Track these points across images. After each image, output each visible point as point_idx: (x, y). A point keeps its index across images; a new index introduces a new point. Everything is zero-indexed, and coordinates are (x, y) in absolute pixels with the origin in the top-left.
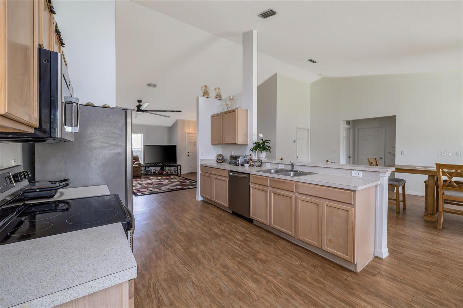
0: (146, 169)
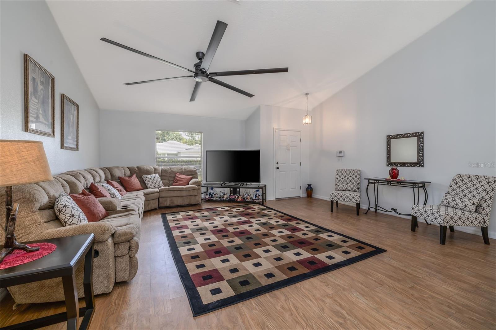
0: (207, 190)
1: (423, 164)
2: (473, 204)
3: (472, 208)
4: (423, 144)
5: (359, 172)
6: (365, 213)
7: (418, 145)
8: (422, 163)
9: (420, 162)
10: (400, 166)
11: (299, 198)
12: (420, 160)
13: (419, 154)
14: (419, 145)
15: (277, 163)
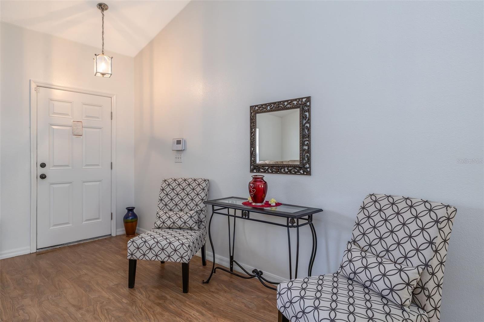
1: (310, 167)
2: (408, 284)
3: (406, 295)
4: (310, 123)
5: (204, 185)
6: (205, 281)
7: (300, 126)
8: (308, 166)
9: (304, 165)
10: (272, 172)
11: (109, 238)
12: (305, 160)
13: (303, 145)
14: (303, 126)
15: (43, 165)
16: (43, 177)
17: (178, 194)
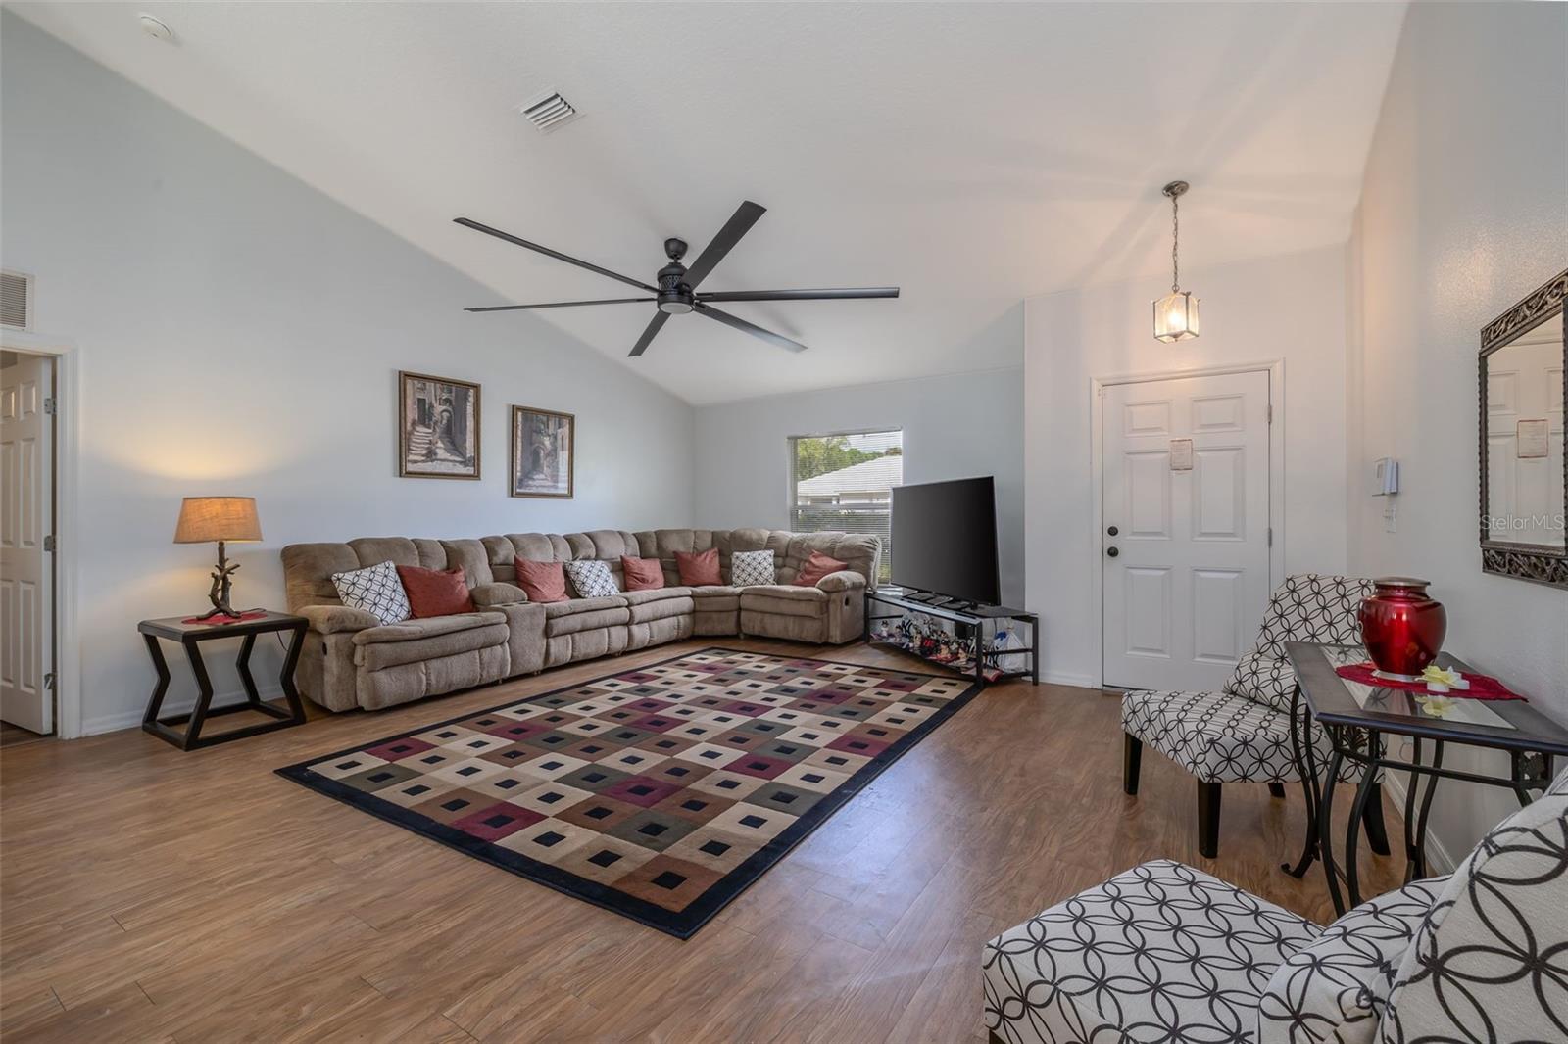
15: (1113, 531)
16: (1113, 553)
17: (1306, 620)
